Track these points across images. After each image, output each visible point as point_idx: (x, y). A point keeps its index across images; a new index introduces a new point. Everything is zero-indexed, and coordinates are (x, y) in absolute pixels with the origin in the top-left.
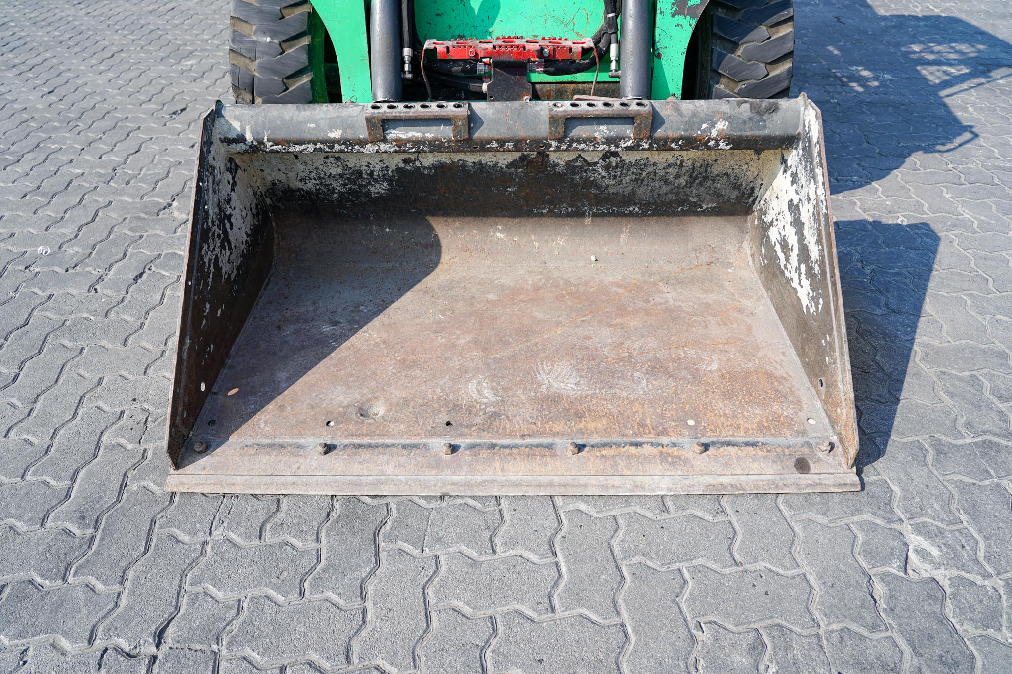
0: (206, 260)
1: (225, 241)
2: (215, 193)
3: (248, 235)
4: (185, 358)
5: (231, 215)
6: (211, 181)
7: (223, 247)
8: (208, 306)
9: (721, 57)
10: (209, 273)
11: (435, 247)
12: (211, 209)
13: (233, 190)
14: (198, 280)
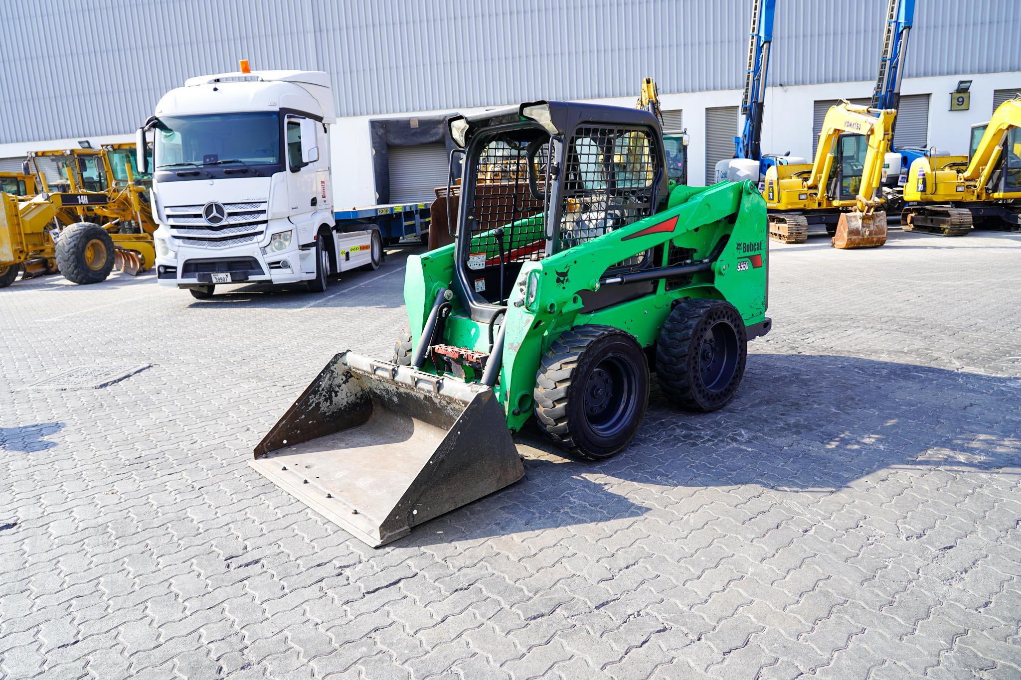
0: (311, 401)
1: (329, 399)
2: (330, 380)
3: (348, 403)
4: (280, 426)
5: (338, 392)
6: (328, 375)
7: (326, 400)
8: (303, 416)
9: (540, 374)
10: (310, 405)
11: (411, 433)
12: (324, 384)
13: (344, 383)
14: (302, 405)
